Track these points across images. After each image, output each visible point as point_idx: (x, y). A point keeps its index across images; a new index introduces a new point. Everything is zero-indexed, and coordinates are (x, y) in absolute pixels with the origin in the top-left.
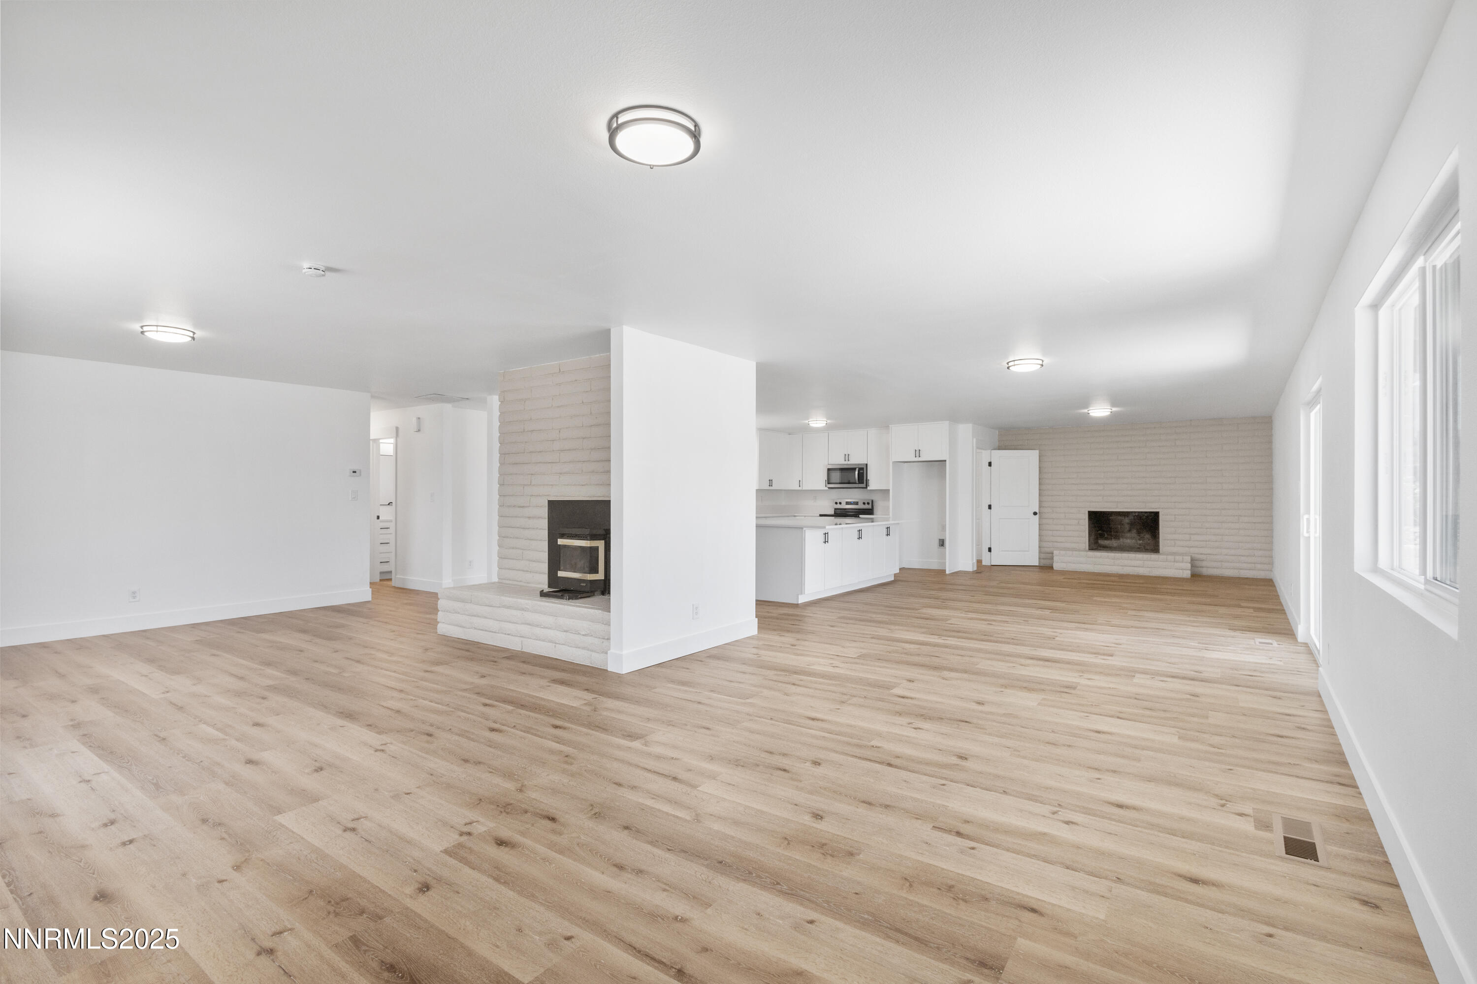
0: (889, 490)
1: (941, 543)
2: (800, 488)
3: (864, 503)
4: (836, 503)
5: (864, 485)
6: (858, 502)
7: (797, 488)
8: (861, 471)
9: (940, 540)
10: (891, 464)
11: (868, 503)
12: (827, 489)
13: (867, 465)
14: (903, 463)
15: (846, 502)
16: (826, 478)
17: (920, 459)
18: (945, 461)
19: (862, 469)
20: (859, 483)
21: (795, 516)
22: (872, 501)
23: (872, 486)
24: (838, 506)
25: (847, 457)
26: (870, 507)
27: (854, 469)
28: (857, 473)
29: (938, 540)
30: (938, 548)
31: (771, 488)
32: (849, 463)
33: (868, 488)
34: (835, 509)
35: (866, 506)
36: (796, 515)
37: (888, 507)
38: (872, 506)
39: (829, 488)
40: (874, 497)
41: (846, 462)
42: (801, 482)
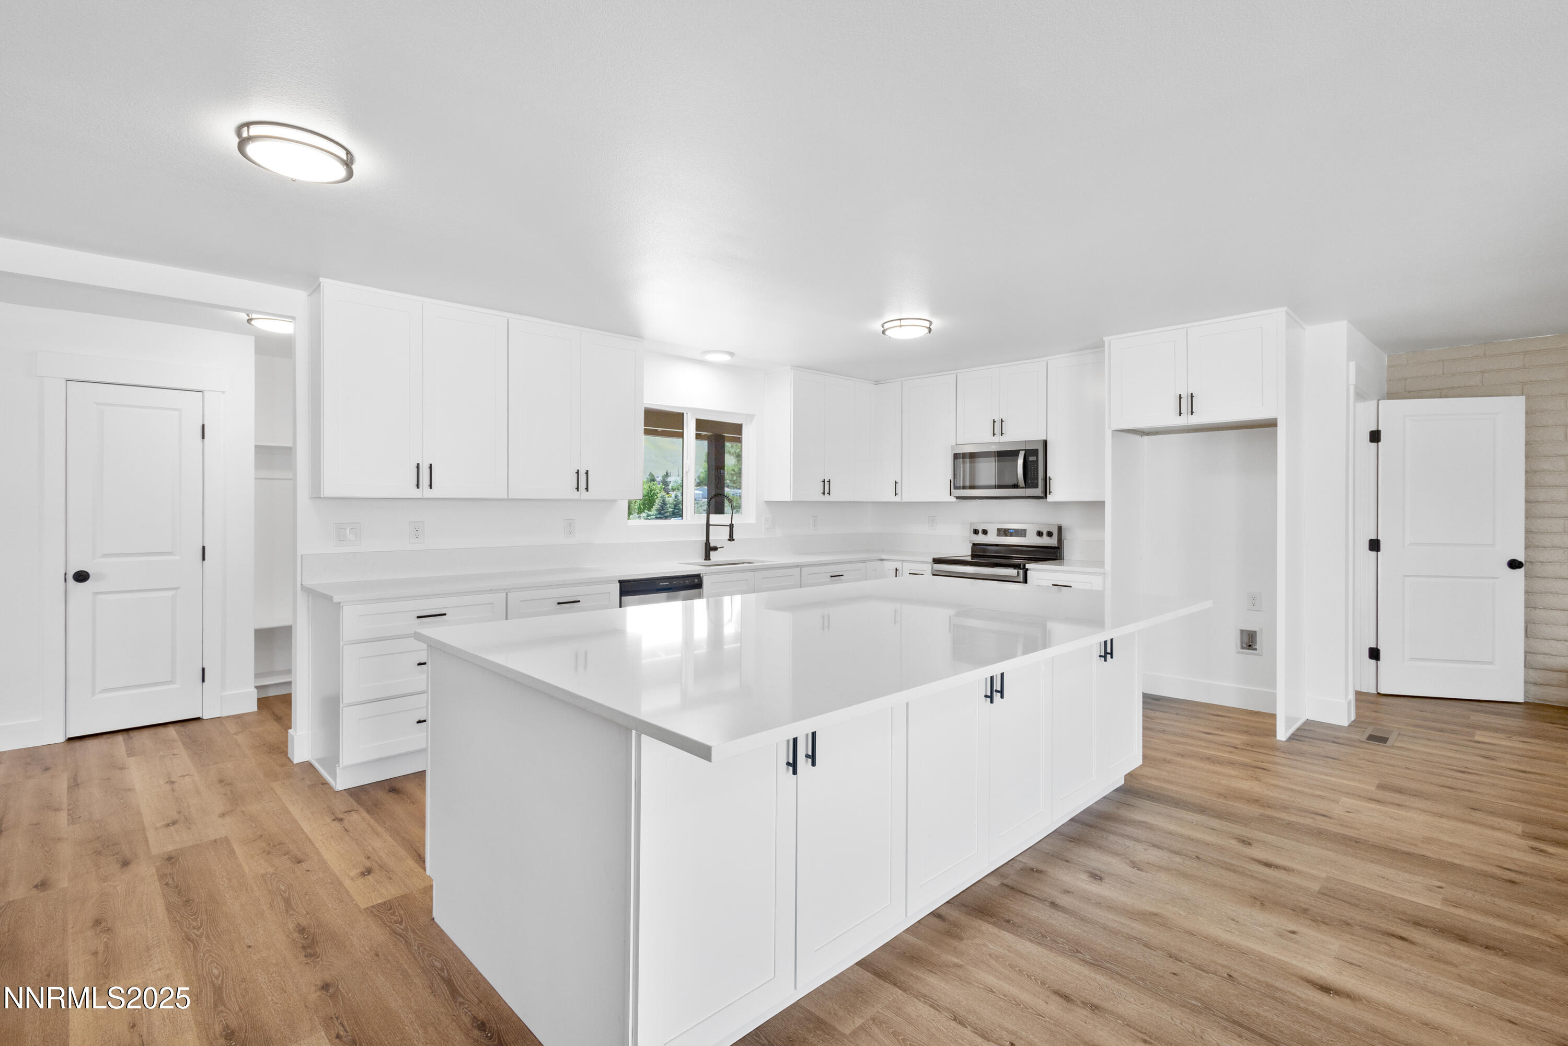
0: (1103, 502)
1: (1246, 639)
2: (897, 499)
3: (1040, 534)
4: (976, 532)
5: (1038, 491)
6: (1025, 530)
7: (892, 498)
8: (1032, 459)
9: (1242, 631)
10: (1108, 435)
11: (1050, 534)
12: (954, 500)
13: (1045, 442)
14: (1137, 438)
15: (999, 530)
16: (950, 476)
17: (1194, 420)
18: (1271, 424)
19: (1035, 452)
20: (1027, 485)
21: (882, 560)
22: (1060, 529)
23: (1058, 493)
24: (981, 539)
25: (998, 426)
26: (1053, 542)
27: (1015, 453)
28: (1020, 462)
29: (1239, 633)
30: (1238, 653)
31: (827, 498)
32: (1003, 439)
33: (1050, 498)
34: (974, 544)
35: (1045, 541)
36: (884, 557)
37: (1102, 543)
38: (1060, 540)
39: (957, 498)
40: (1066, 519)
41: (997, 438)
42: (898, 486)
